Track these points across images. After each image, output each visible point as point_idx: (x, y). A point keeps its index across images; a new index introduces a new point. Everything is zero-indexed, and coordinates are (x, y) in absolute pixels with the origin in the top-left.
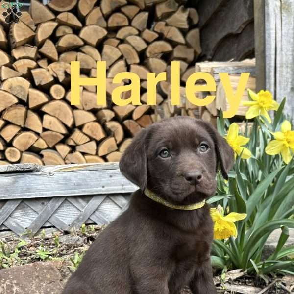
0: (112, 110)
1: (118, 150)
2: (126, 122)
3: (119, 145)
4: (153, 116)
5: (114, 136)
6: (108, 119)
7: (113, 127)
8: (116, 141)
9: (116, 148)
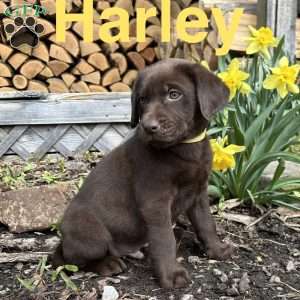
2: (130, 54)
3: (122, 76)
4: (156, 49)
5: (118, 67)
6: (113, 50)
7: (117, 58)
8: (119, 71)
9: (120, 79)
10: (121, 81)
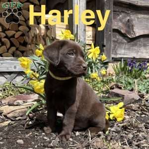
1: (8, 52)
2: (11, 39)
3: (8, 50)
4: (24, 37)
5: (5, 45)
6: (3, 37)
7: (5, 41)
8: (7, 47)
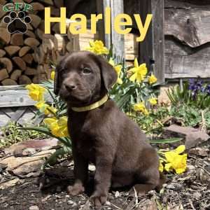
0: (4, 50)
2: (14, 58)
3: (10, 74)
4: (33, 55)
5: (6, 68)
7: (5, 61)
8: (7, 71)
9: (8, 76)
10: (9, 78)
